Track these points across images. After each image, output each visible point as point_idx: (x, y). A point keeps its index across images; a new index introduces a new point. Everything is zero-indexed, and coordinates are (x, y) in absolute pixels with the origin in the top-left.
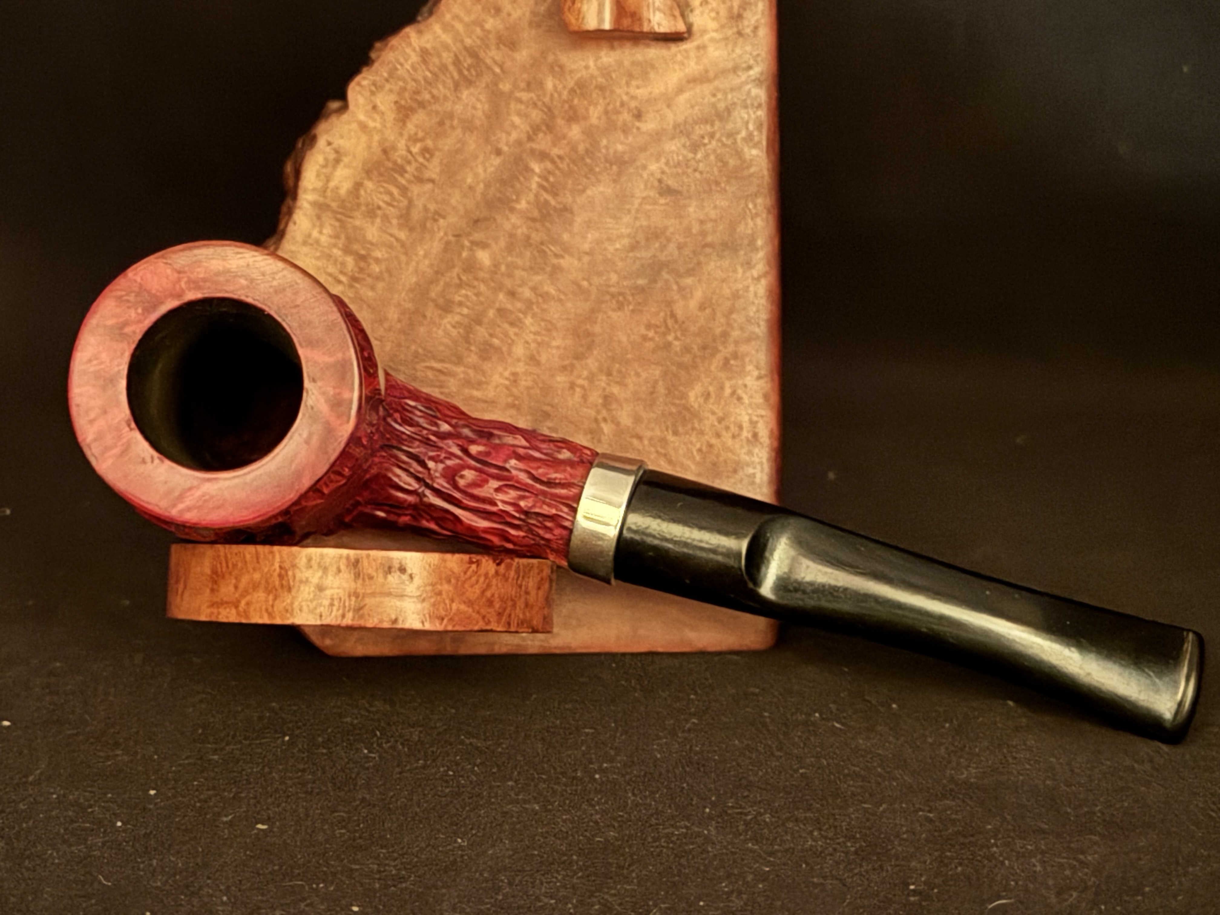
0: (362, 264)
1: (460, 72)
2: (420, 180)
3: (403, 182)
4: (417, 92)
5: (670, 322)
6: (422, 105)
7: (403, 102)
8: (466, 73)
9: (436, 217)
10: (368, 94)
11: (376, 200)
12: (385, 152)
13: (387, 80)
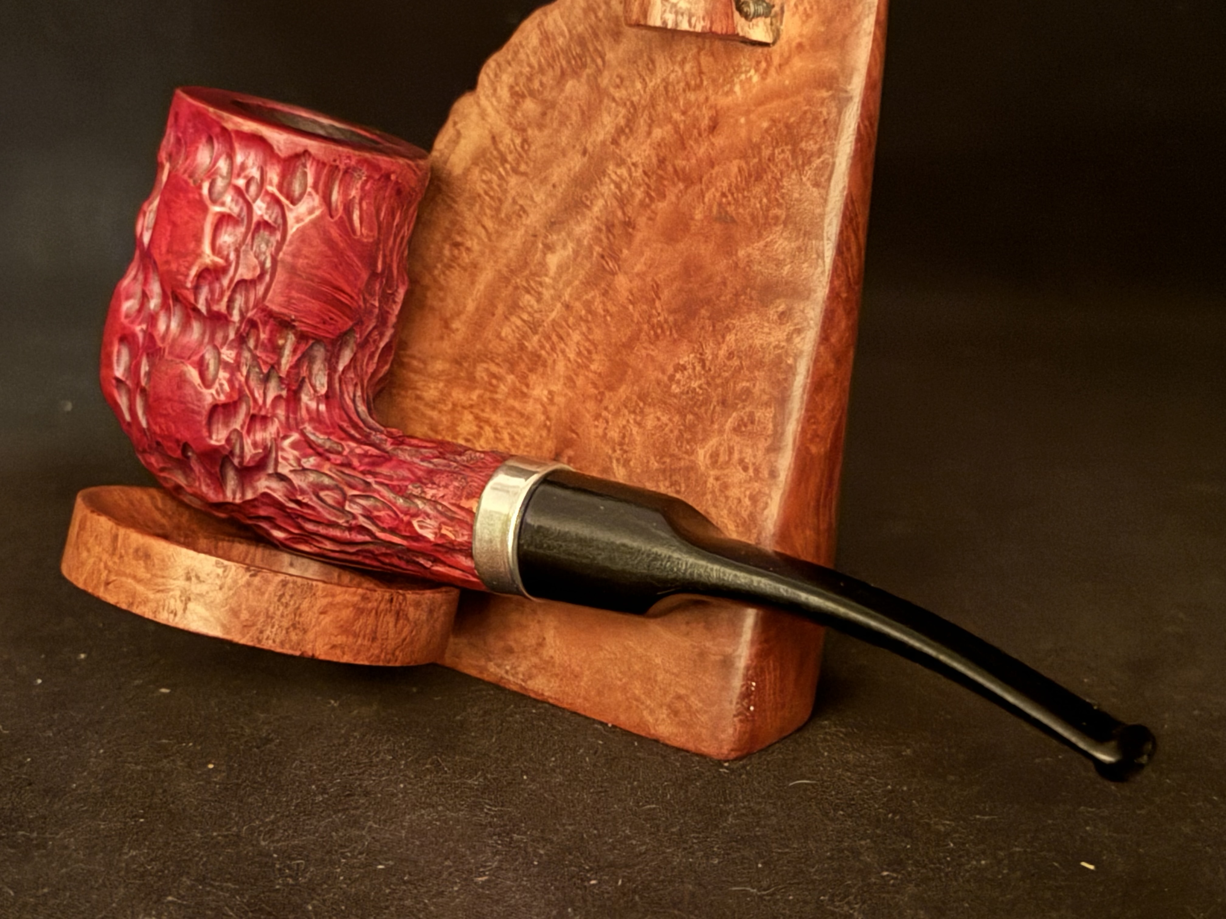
0: (456, 252)
1: (569, 62)
2: (515, 171)
3: (503, 173)
4: (530, 79)
5: (698, 368)
6: (532, 93)
7: (517, 89)
8: (573, 62)
9: (521, 213)
10: (492, 76)
11: (478, 188)
12: (493, 138)
13: (509, 63)
